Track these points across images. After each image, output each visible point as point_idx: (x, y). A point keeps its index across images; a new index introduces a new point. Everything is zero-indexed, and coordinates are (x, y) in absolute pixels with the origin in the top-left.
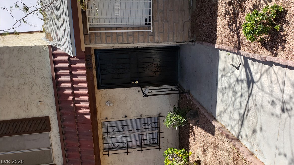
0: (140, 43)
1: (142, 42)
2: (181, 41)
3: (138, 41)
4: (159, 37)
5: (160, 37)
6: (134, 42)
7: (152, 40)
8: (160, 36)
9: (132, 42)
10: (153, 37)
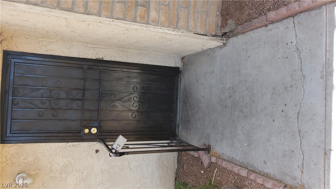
0: (116, 18)
1: (121, 16)
2: (202, 33)
3: (112, 13)
4: (159, 13)
5: (161, 14)
6: (100, 14)
7: (144, 17)
8: (161, 11)
9: (95, 12)
10: (145, 10)
